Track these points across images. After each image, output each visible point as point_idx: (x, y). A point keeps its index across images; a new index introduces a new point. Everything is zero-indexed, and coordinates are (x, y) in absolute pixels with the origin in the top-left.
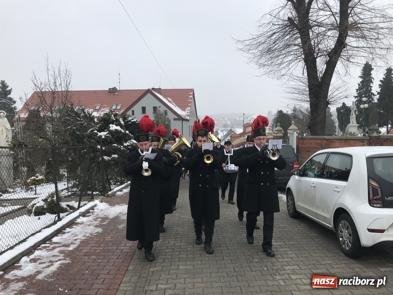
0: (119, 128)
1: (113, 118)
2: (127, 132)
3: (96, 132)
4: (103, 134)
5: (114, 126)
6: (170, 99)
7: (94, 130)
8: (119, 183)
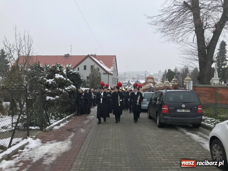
0: (62, 77)
1: (58, 69)
2: (68, 80)
3: (45, 79)
4: (50, 81)
5: (59, 75)
6: (101, 62)
7: (44, 78)
8: (59, 118)
